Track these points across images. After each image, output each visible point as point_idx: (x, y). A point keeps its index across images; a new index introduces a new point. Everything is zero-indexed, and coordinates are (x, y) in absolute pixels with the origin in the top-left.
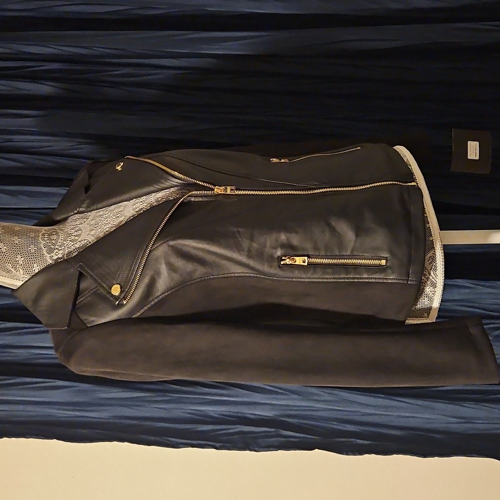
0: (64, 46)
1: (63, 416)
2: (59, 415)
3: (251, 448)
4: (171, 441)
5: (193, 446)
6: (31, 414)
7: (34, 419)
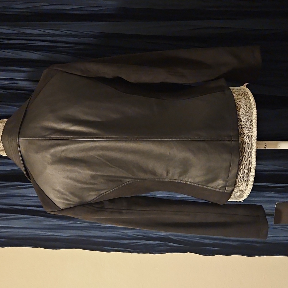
0: (45, 29)
1: (44, 235)
2: (42, 235)
3: (150, 252)
4: (105, 249)
5: (118, 251)
6: (26, 234)
7: (28, 237)
